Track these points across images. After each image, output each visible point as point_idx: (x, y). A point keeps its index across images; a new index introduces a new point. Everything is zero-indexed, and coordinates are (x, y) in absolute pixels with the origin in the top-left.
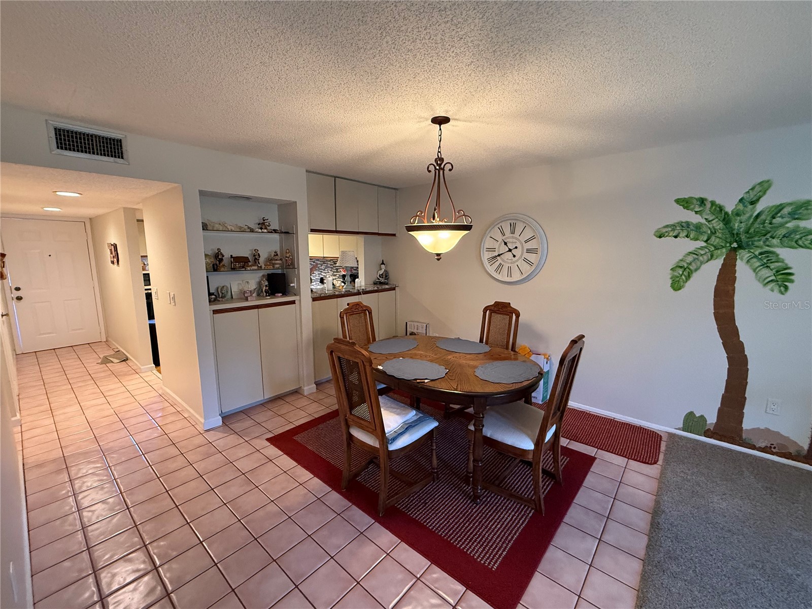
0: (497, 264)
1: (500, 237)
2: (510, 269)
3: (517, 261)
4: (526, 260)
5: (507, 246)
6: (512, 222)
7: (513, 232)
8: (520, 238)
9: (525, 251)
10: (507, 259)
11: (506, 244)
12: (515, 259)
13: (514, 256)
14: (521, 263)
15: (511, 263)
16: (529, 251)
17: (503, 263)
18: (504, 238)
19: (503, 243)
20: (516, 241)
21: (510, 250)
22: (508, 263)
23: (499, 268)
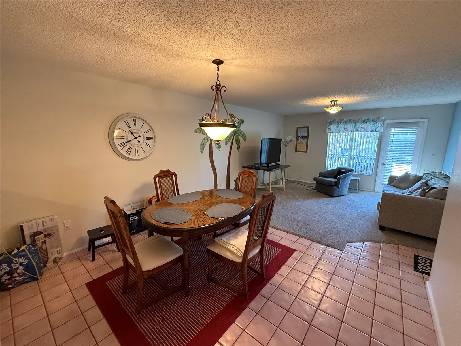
0: (127, 148)
1: (127, 129)
2: (137, 150)
3: (142, 144)
4: (146, 144)
5: (133, 135)
6: (135, 119)
7: (136, 126)
8: (142, 130)
9: (146, 138)
10: (134, 144)
11: (132, 133)
12: (139, 144)
13: (139, 142)
14: (143, 146)
15: (137, 146)
16: (148, 138)
17: (131, 147)
18: (130, 129)
19: (130, 133)
20: (139, 132)
21: (136, 138)
22: (135, 146)
23: (129, 150)
